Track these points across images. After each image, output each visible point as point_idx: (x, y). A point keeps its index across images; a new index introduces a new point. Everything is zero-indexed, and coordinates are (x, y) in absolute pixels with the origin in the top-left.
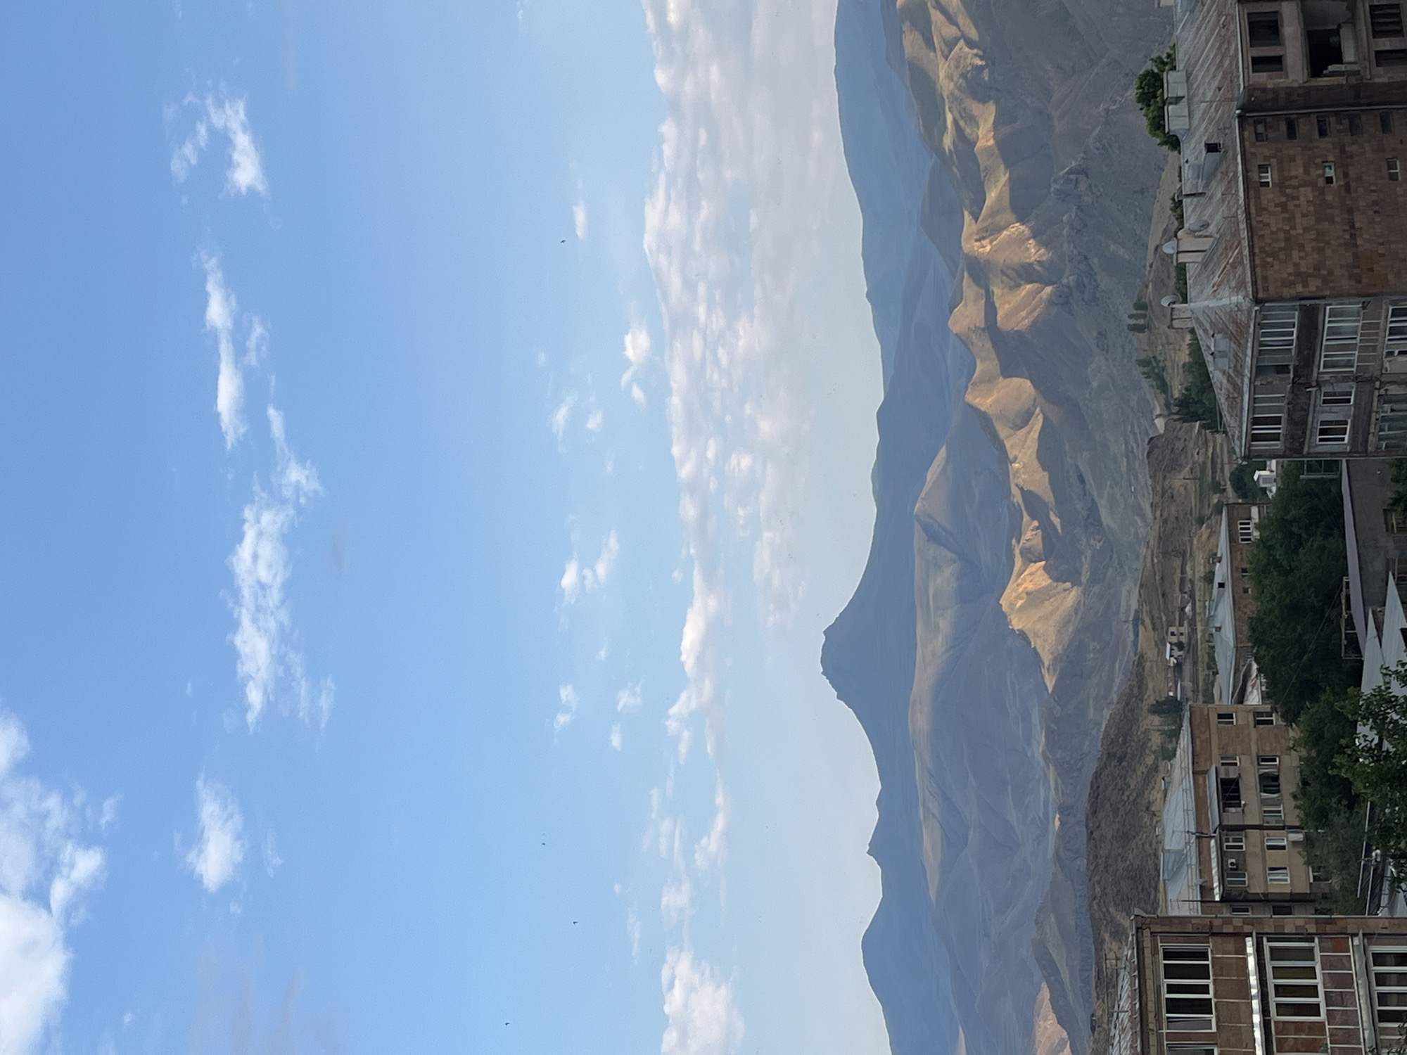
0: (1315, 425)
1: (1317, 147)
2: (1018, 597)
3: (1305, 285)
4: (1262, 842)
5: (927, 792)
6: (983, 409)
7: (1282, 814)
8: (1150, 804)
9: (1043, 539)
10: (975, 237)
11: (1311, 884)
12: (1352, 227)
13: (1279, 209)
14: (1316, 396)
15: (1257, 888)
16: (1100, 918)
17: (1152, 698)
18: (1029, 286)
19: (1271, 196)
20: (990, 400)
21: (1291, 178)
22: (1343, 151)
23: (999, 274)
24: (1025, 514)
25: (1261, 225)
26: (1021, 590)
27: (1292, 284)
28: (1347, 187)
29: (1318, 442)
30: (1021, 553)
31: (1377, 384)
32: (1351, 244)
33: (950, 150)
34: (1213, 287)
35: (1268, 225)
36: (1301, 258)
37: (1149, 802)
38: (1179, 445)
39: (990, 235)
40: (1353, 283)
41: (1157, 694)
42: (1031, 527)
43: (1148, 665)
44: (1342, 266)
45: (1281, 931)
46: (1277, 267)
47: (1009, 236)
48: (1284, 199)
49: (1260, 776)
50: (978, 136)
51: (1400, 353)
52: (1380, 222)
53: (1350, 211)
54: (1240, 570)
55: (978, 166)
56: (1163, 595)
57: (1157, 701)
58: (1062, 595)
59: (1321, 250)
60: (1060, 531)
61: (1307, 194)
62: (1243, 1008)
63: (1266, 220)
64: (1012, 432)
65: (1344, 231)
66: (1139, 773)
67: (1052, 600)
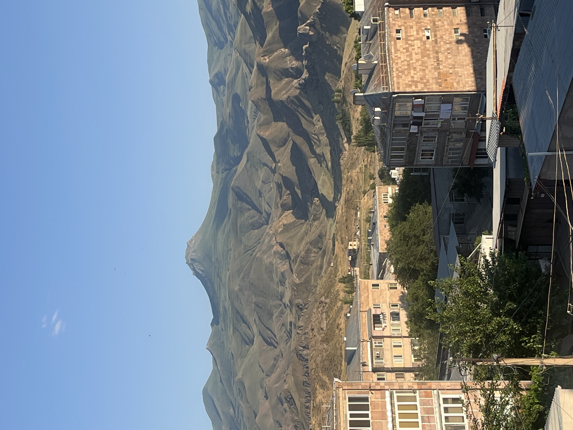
0: (419, 152)
1: (423, 22)
2: (279, 227)
3: (416, 87)
4: (391, 344)
5: (235, 319)
6: (264, 137)
7: (400, 331)
8: (338, 325)
9: (292, 199)
10: (262, 55)
11: (413, 363)
12: (438, 60)
13: (405, 51)
14: (420, 139)
15: (388, 365)
16: (315, 379)
17: (341, 275)
18: (287, 79)
19: (401, 44)
20: (268, 133)
21: (411, 36)
22: (434, 24)
23: (273, 73)
24: (283, 188)
25: (397, 58)
26: (281, 223)
27: (410, 86)
28: (436, 41)
29: (420, 160)
30: (281, 206)
31: (448, 133)
32: (437, 68)
33: (249, 12)
34: (375, 85)
35: (400, 58)
36: (414, 74)
37: (338, 324)
38: (355, 157)
39: (269, 54)
40: (438, 86)
41: (343, 274)
42: (286, 194)
43: (339, 259)
44: (433, 78)
45: (402, 388)
46: (403, 77)
47: (277, 55)
48: (407, 46)
49: (391, 313)
50: (263, 6)
51: (458, 119)
52: (450, 58)
53: (437, 52)
54: (383, 217)
55: (263, 20)
56: (347, 227)
57: (343, 277)
58: (300, 226)
59: (424, 70)
60: (300, 196)
61: (418, 43)
62: (384, 424)
63: (399, 56)
64: (278, 148)
65: (434, 62)
66: (334, 310)
67: (295, 229)
